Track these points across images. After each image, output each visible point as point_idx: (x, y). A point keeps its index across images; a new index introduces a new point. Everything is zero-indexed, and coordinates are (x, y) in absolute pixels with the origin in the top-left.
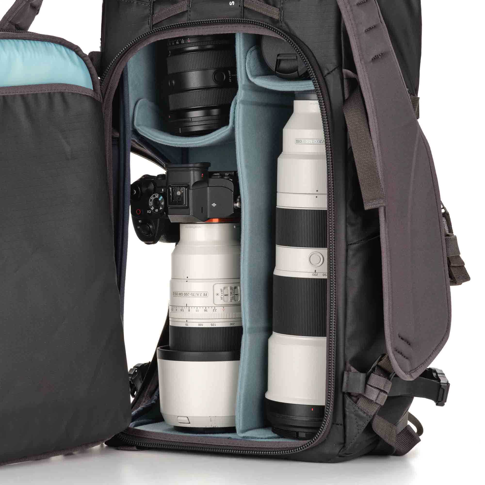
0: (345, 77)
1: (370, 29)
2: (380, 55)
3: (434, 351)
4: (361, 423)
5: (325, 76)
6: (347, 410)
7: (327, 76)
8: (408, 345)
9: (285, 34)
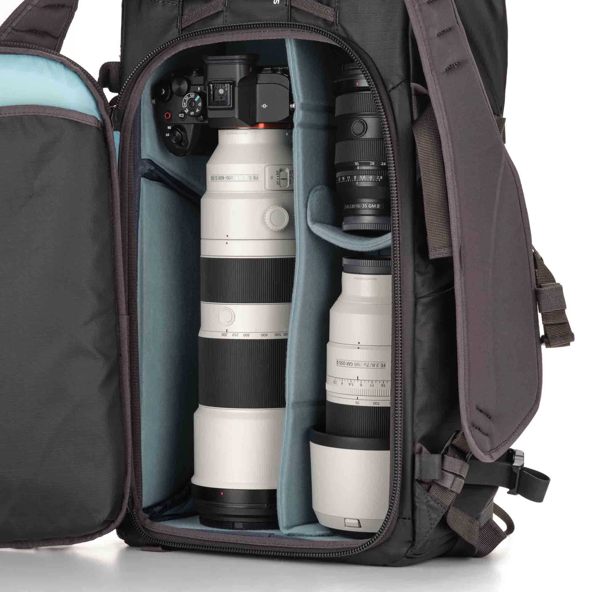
0: (413, 93)
1: (444, 32)
2: (456, 64)
3: (519, 425)
4: (434, 516)
5: (389, 92)
6: (416, 500)
7: (391, 92)
8: (488, 418)
9: (341, 40)
